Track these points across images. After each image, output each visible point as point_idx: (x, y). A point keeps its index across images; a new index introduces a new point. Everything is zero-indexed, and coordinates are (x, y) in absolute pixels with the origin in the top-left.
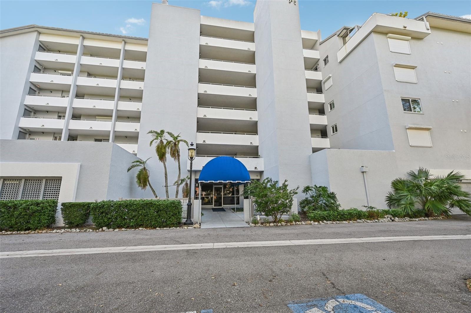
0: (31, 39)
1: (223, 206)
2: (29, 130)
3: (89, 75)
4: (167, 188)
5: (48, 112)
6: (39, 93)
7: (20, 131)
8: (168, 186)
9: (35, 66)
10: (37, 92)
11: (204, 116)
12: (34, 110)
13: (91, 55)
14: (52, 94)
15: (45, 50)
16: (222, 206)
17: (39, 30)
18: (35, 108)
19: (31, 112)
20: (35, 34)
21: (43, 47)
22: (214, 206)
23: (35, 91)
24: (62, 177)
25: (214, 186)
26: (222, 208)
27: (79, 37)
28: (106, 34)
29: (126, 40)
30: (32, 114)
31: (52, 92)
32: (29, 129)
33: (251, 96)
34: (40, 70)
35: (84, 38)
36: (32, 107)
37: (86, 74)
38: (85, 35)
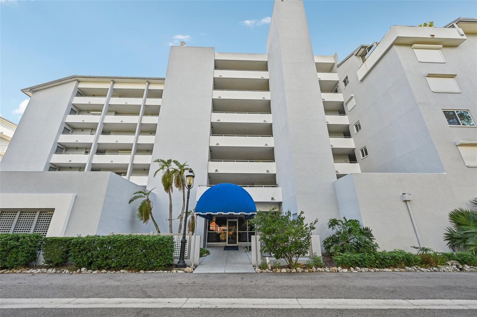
0: (71, 87)
1: (238, 244)
2: (58, 165)
3: (117, 113)
4: (171, 222)
5: (77, 149)
6: (72, 132)
7: (50, 167)
8: (172, 220)
9: (72, 109)
10: (71, 131)
11: (216, 145)
12: (66, 147)
13: (120, 97)
14: (83, 132)
15: (82, 95)
16: (236, 244)
17: (77, 79)
18: (67, 145)
19: (63, 149)
20: (75, 83)
21: (80, 93)
22: (228, 244)
23: (69, 130)
24: (54, 209)
25: (228, 220)
26: (237, 246)
27: (110, 82)
28: (133, 77)
29: (150, 81)
30: (64, 150)
31: (83, 131)
32: (58, 164)
33: (266, 122)
34: (76, 112)
35: (114, 82)
36: (64, 144)
37: (114, 113)
38: (115, 80)
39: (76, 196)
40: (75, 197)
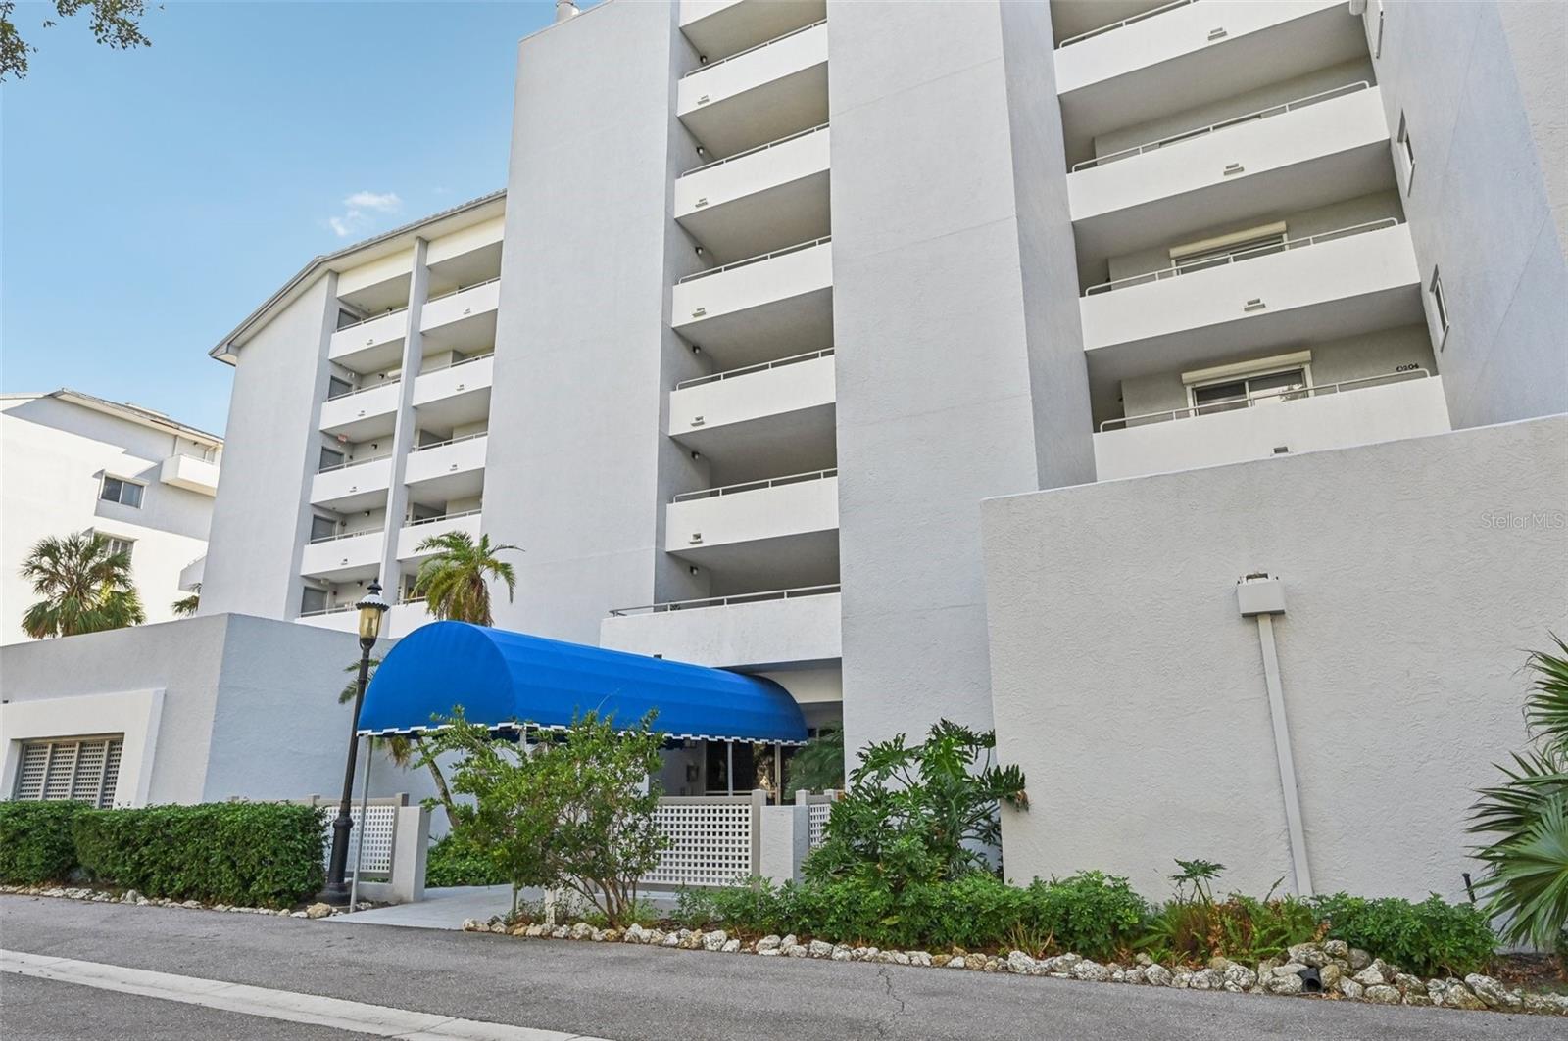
0: (316, 305)
2: (326, 579)
3: (460, 356)
5: (369, 513)
6: (351, 458)
7: (306, 588)
9: (333, 378)
10: (346, 457)
12: (337, 513)
13: (461, 288)
14: (379, 452)
15: (357, 319)
17: (329, 268)
18: (341, 507)
19: (333, 522)
20: (326, 282)
21: (351, 314)
23: (341, 455)
24: (123, 734)
27: (413, 247)
28: (468, 204)
30: (337, 527)
31: (376, 446)
32: (326, 576)
34: (349, 385)
35: (425, 243)
36: (330, 507)
37: (450, 356)
38: (425, 232)
39: (165, 696)
40: (162, 697)
